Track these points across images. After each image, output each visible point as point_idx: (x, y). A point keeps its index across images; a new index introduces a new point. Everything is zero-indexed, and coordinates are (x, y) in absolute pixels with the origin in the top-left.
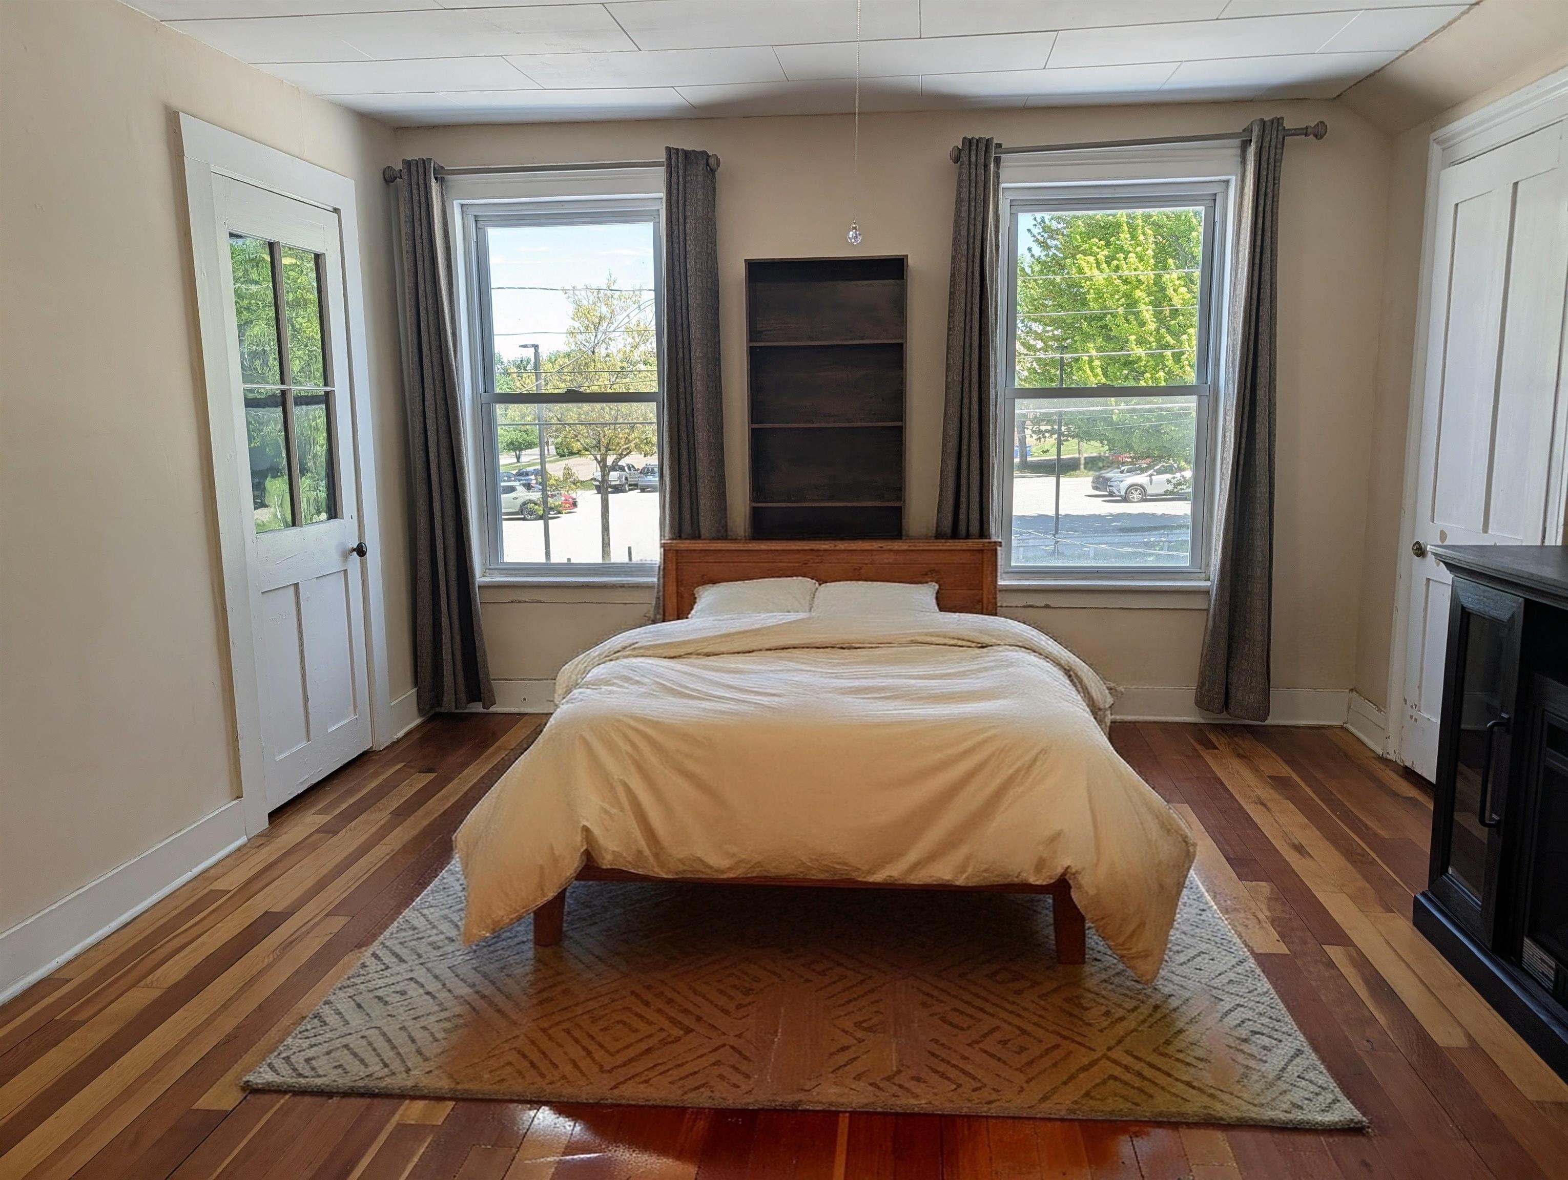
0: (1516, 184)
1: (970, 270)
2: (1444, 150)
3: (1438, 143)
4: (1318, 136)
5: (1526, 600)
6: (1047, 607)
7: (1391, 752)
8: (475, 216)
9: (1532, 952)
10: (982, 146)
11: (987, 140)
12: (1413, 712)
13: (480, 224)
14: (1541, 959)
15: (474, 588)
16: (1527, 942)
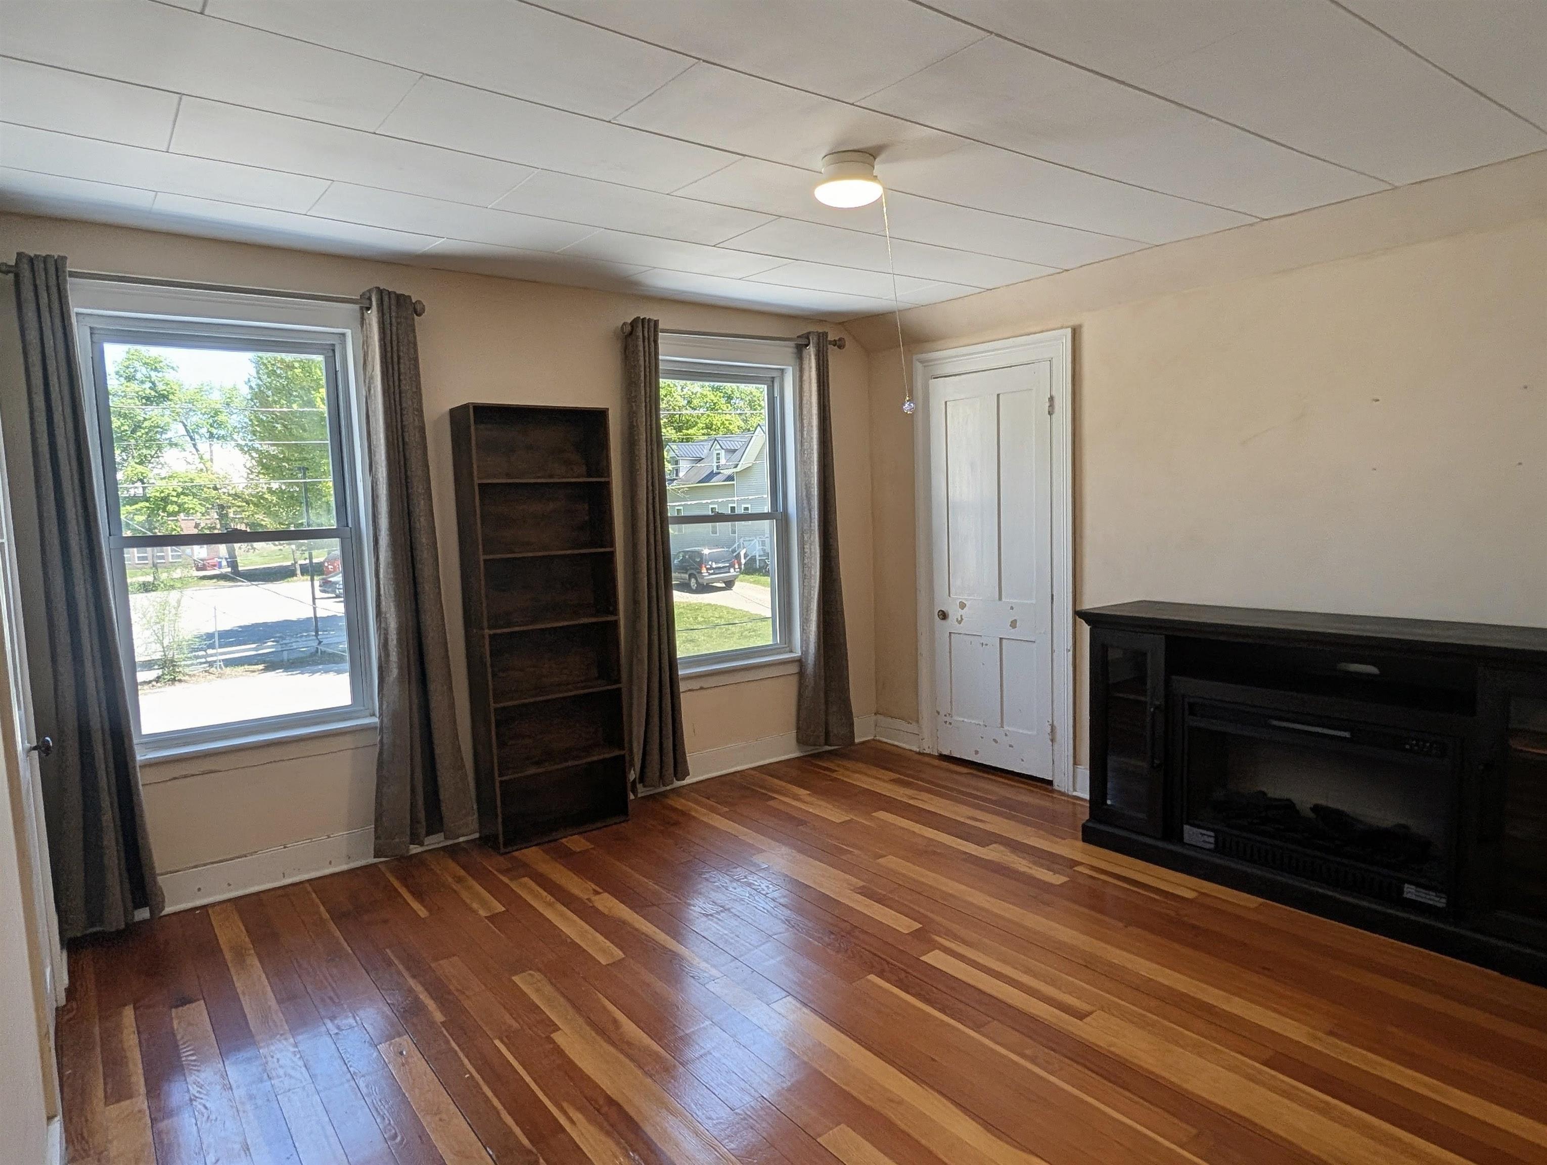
0: (998, 395)
1: (649, 423)
2: (925, 366)
3: (921, 362)
4: (840, 347)
5: (1167, 637)
6: (702, 688)
7: (926, 747)
8: (91, 328)
9: (1191, 833)
10: (652, 324)
11: (655, 321)
12: (948, 719)
13: (96, 337)
14: (1201, 834)
15: (134, 767)
16: (1186, 828)
